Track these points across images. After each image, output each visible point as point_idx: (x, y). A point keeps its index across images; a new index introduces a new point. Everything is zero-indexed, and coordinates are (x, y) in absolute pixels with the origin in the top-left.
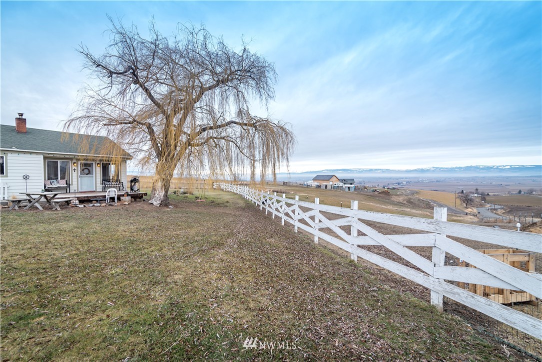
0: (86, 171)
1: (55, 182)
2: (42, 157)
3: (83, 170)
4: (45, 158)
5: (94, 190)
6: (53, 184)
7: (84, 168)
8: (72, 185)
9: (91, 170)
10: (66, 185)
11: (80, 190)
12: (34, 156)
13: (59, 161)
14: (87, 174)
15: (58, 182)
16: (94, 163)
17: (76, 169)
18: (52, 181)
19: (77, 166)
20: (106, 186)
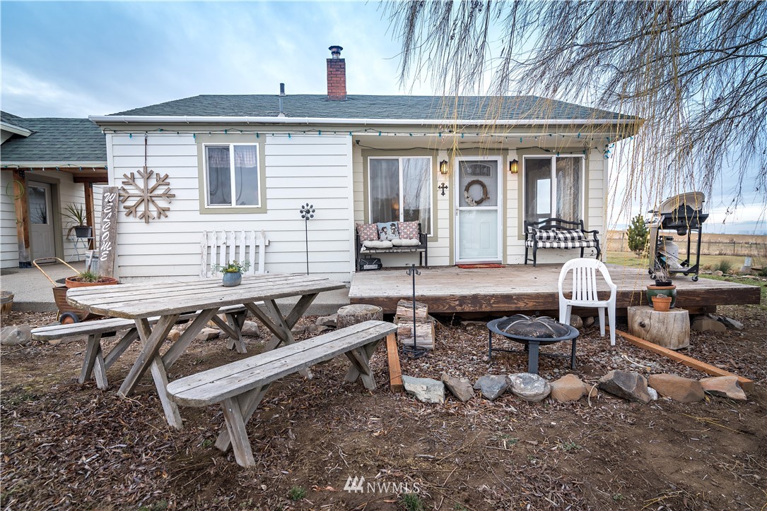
0: (476, 192)
1: (389, 231)
2: (348, 140)
3: (467, 189)
4: (356, 143)
5: (499, 258)
6: (383, 236)
7: (468, 179)
8: (435, 239)
9: (489, 189)
10: (415, 241)
11: (457, 260)
12: (328, 138)
13: (401, 159)
14: (479, 203)
15: (397, 231)
16: (499, 159)
17: (447, 184)
18: (381, 225)
19: (451, 177)
20: (540, 244)
